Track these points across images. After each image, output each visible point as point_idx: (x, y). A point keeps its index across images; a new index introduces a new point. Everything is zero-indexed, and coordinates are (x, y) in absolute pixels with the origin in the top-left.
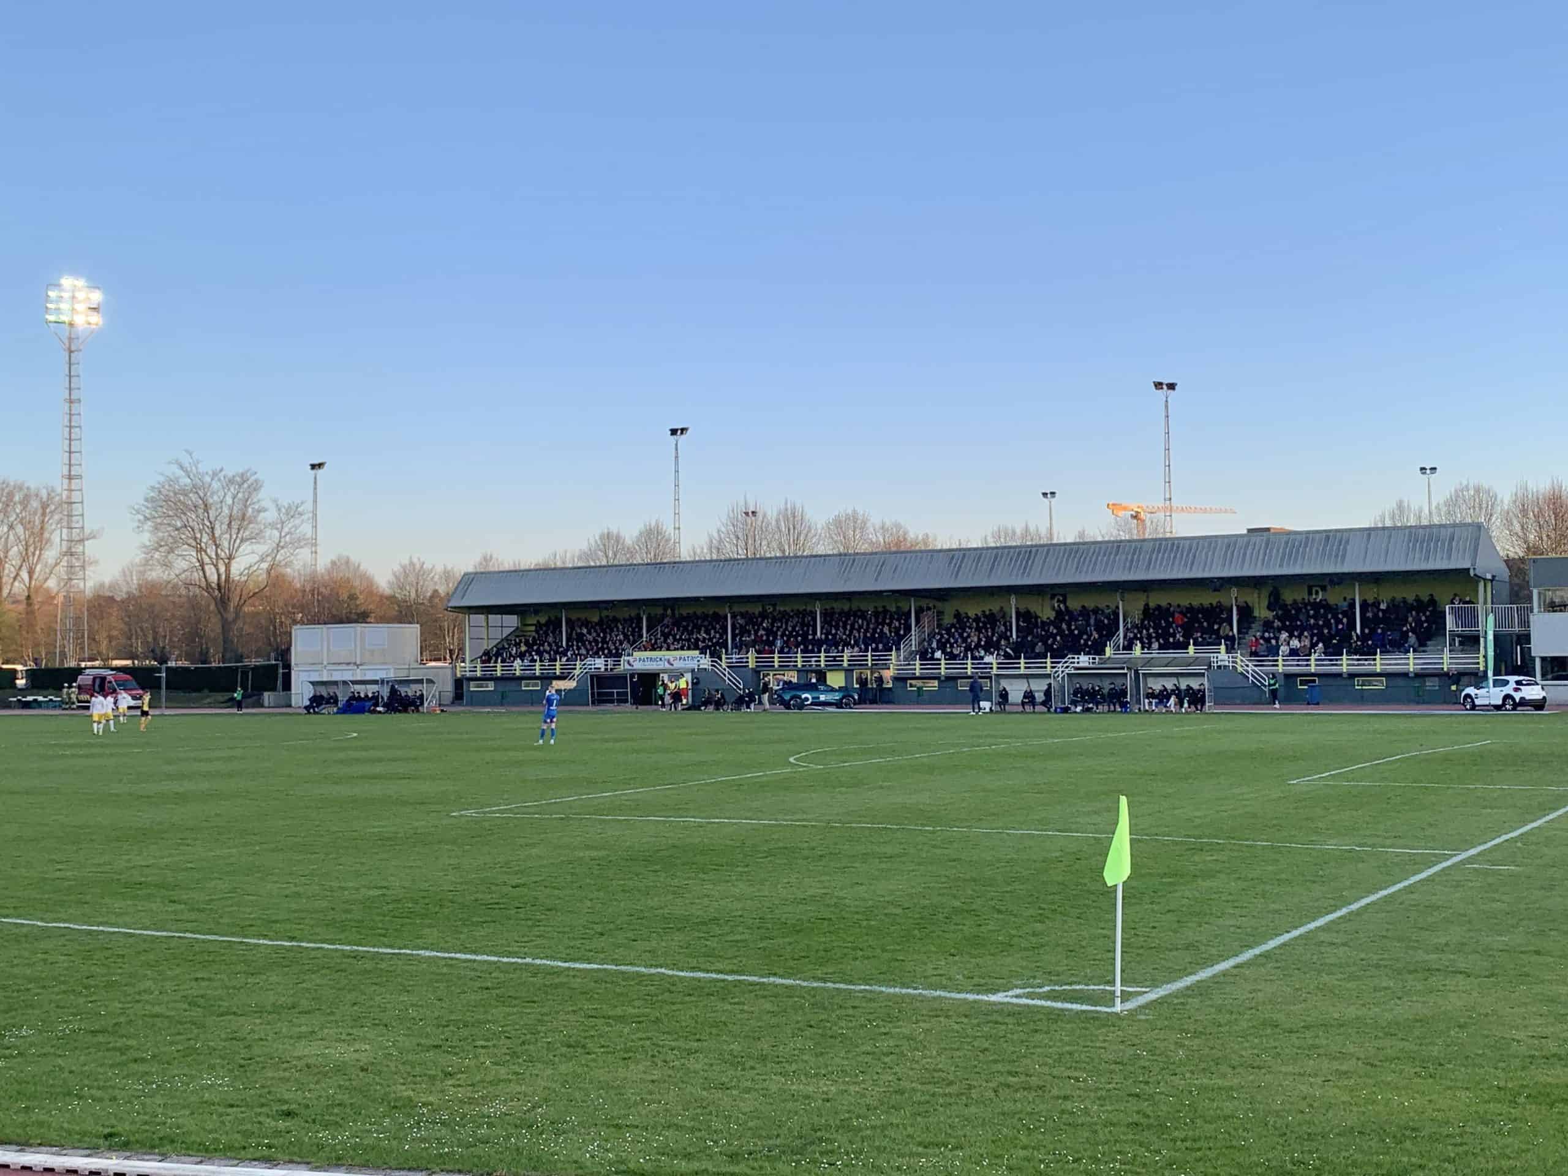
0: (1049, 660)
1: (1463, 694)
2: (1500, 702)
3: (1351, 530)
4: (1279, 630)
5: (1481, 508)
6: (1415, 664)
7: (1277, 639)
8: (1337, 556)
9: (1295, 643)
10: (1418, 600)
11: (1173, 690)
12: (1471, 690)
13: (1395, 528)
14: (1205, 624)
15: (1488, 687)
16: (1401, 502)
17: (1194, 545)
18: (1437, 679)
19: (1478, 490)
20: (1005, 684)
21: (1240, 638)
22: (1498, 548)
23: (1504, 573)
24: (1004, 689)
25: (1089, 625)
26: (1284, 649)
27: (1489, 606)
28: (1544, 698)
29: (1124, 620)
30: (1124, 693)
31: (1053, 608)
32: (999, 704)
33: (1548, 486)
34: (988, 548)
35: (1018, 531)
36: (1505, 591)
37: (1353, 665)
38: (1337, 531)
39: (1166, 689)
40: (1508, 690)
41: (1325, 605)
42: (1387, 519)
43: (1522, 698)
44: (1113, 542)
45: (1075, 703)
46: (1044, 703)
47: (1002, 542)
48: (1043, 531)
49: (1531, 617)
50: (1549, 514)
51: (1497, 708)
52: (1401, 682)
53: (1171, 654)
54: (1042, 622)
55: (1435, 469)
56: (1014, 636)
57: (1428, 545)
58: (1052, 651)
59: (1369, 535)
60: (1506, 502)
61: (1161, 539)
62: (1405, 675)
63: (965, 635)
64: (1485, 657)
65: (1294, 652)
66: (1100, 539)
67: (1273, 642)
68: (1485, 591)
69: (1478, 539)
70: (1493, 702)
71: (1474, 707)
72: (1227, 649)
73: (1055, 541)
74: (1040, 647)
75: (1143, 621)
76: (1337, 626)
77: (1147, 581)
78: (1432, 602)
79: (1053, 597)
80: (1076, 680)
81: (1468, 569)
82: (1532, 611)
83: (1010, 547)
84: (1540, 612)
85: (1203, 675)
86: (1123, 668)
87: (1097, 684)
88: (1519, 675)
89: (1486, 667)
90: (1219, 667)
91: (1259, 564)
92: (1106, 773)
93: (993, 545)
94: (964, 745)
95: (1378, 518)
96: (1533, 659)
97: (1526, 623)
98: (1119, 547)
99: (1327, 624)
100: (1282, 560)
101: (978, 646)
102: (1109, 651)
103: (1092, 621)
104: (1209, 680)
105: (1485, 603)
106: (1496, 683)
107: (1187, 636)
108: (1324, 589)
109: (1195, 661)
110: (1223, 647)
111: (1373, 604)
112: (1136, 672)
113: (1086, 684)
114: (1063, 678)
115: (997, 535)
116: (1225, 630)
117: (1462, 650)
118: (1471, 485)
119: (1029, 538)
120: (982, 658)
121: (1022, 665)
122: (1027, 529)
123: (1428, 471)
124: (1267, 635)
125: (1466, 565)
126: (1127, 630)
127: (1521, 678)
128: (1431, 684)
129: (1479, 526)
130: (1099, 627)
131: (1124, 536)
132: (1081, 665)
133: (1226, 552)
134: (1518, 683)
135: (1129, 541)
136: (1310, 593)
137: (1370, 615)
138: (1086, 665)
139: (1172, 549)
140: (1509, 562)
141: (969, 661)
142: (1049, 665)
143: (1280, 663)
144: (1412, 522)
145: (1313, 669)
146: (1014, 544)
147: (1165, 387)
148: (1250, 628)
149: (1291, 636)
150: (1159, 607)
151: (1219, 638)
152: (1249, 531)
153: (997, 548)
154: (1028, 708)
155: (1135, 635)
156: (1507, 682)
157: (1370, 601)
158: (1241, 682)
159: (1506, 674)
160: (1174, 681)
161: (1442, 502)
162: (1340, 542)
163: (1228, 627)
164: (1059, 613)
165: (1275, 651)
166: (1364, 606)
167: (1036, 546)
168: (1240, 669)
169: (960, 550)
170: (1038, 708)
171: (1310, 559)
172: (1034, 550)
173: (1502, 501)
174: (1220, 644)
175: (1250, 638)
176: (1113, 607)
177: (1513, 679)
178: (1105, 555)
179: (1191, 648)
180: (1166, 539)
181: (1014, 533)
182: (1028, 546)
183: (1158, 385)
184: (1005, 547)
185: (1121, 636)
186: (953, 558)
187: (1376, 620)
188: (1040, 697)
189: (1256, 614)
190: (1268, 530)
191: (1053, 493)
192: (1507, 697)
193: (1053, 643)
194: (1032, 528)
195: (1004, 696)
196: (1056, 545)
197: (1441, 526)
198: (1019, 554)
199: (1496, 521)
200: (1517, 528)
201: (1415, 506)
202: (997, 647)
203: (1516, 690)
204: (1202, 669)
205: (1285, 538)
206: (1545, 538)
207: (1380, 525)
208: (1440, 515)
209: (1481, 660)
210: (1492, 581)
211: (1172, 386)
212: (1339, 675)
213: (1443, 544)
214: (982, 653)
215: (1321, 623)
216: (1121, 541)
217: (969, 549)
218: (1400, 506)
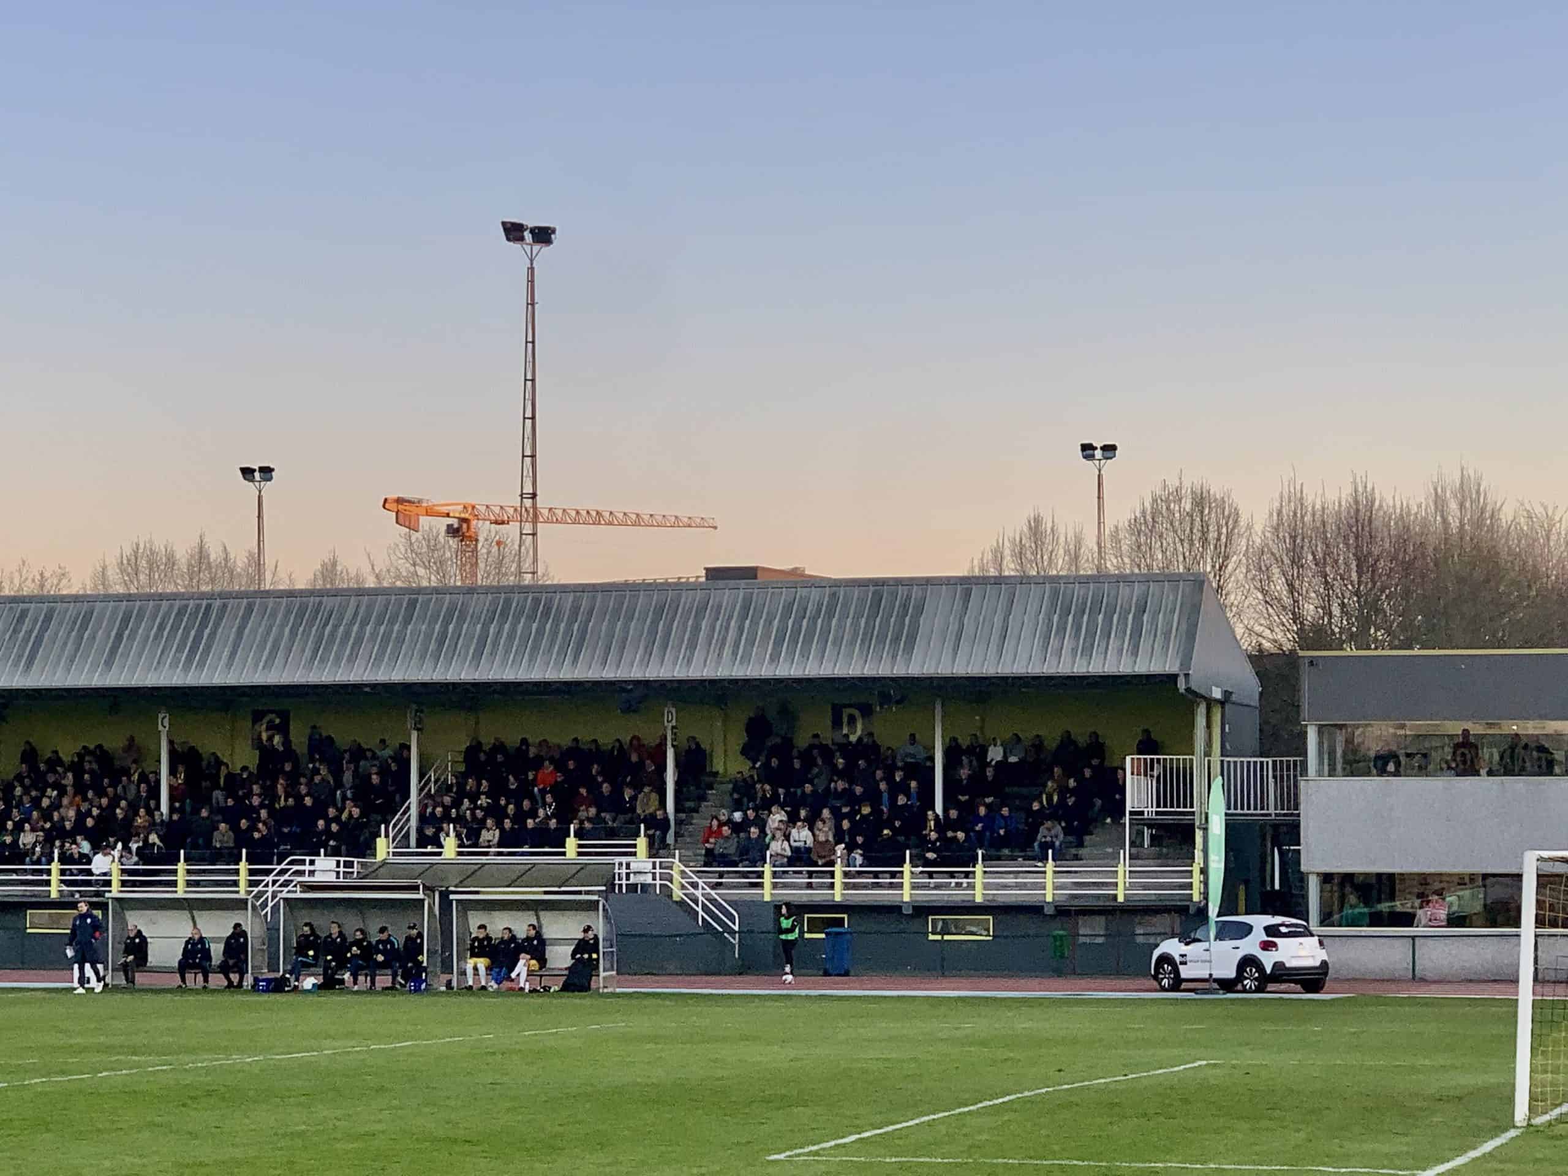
0: (243, 866)
1: (1156, 954)
2: (1231, 974)
3: (928, 582)
4: (767, 805)
5: (1205, 541)
6: (1056, 887)
7: (762, 825)
8: (896, 639)
9: (802, 835)
10: (1067, 741)
11: (528, 939)
12: (1172, 947)
13: (1024, 580)
14: (606, 788)
15: (1208, 940)
16: (1038, 520)
17: (585, 604)
18: (1101, 920)
19: (1201, 501)
20: (136, 920)
21: (679, 823)
22: (1239, 630)
23: (1248, 685)
24: (139, 934)
25: (339, 784)
26: (777, 846)
27: (1216, 758)
28: (1324, 964)
29: (422, 775)
30: (413, 946)
31: (258, 744)
32: (125, 968)
33: (1346, 494)
34: (107, 598)
35: (182, 554)
36: (1251, 724)
37: (926, 887)
38: (898, 582)
39: (513, 938)
40: (1250, 945)
41: (868, 749)
42: (1008, 558)
43: (1279, 966)
44: (402, 591)
45: (298, 970)
46: (224, 969)
47: (142, 584)
48: (240, 560)
49: (1302, 784)
50: (1344, 554)
51: (1227, 985)
52: (1025, 923)
53: (523, 858)
54: (230, 776)
55: (1113, 448)
56: (164, 808)
57: (1092, 621)
58: (251, 844)
59: (967, 594)
60: (1258, 528)
61: (511, 589)
62: (1034, 910)
63: (45, 802)
64: (1204, 871)
65: (799, 857)
66: (371, 583)
67: (754, 831)
68: (1209, 726)
69: (1196, 608)
70: (1218, 974)
71: (1177, 984)
72: (651, 845)
73: (267, 586)
74: (223, 834)
75: (462, 777)
76: (893, 799)
77: (475, 685)
78: (1097, 748)
79: (257, 717)
80: (305, 916)
81: (1173, 678)
82: (1304, 771)
83: (161, 597)
84: (1320, 773)
85: (592, 906)
86: (415, 888)
87: (352, 925)
88: (1275, 913)
89: (1206, 895)
90: (632, 888)
91: (727, 651)
92: (360, 1137)
93: (120, 589)
94: (35, 1071)
95: (989, 556)
96: (1302, 878)
97: (1291, 799)
98: (412, 604)
99: (872, 796)
100: (778, 643)
101: (80, 828)
102: (383, 848)
103: (347, 777)
104: (606, 917)
105: (1208, 754)
106: (1227, 932)
107: (565, 815)
108: (866, 711)
109: (579, 874)
110: (642, 843)
111: (971, 751)
112: (445, 895)
113: (329, 926)
114: (276, 908)
115: (130, 565)
116: (646, 804)
117: (1159, 856)
118: (1186, 491)
119: (205, 576)
120: (87, 859)
121: (181, 878)
122: (202, 554)
123: (1098, 454)
124: (738, 816)
125: (1170, 666)
126: (427, 798)
127: (1278, 920)
128: (1092, 931)
129: (1198, 583)
130: (363, 792)
131: (427, 578)
132: (319, 878)
133: (655, 623)
134: (1272, 931)
135: (436, 591)
136: (837, 723)
137: (964, 773)
138: (331, 878)
139: (535, 609)
140: (1259, 660)
141: (55, 867)
142: (243, 878)
143: (767, 880)
144: (1060, 566)
145: (838, 895)
146: (170, 589)
147: (527, 235)
148: (703, 798)
149: (793, 819)
150: (499, 747)
151: (635, 821)
152: (714, 574)
153: (129, 598)
154: (194, 980)
155: (447, 810)
156: (1247, 930)
157: (965, 742)
158: (682, 922)
159: (1247, 913)
160: (530, 918)
161: (1123, 523)
162: (905, 607)
163: (654, 797)
164: (266, 753)
165: (754, 853)
166: (953, 754)
167: (223, 595)
168: (678, 894)
169: (40, 599)
170: (217, 980)
171: (838, 642)
172: (217, 603)
173: (1249, 527)
174: (637, 835)
175: (700, 822)
176: (394, 743)
177: (1260, 922)
178: (379, 622)
179: (571, 843)
180: (524, 590)
181: (171, 561)
182: (203, 596)
183: (514, 231)
184: (149, 597)
185: (414, 811)
186: (24, 614)
187: (978, 786)
188: (217, 951)
189: (718, 766)
190: (749, 573)
191: (267, 471)
192: (1248, 961)
193: (253, 828)
194: (215, 554)
195: (138, 947)
196: (267, 594)
197: (1122, 579)
198: (181, 613)
199: (1237, 572)
200: (1279, 586)
201: (1066, 530)
202: (125, 833)
203: (1266, 946)
204: (592, 892)
205: (785, 596)
206: (1336, 610)
207: (993, 572)
208: (1119, 555)
209: (1197, 878)
210: (1222, 703)
211: (543, 235)
212: (894, 910)
213: (1123, 619)
214: (86, 847)
215: (858, 790)
216: (420, 591)
217: (63, 599)
218: (1036, 528)
